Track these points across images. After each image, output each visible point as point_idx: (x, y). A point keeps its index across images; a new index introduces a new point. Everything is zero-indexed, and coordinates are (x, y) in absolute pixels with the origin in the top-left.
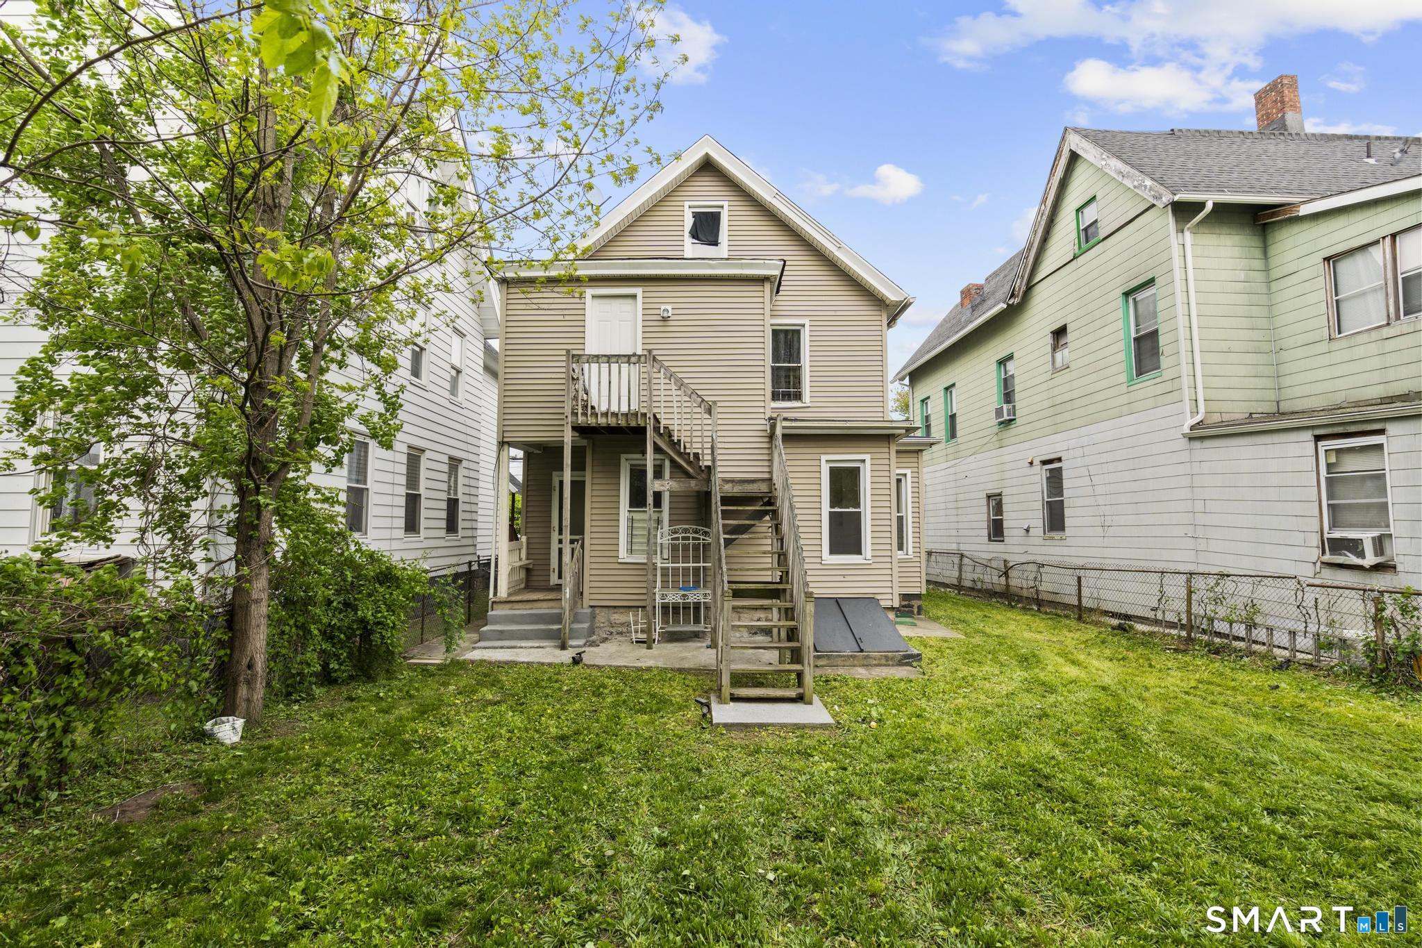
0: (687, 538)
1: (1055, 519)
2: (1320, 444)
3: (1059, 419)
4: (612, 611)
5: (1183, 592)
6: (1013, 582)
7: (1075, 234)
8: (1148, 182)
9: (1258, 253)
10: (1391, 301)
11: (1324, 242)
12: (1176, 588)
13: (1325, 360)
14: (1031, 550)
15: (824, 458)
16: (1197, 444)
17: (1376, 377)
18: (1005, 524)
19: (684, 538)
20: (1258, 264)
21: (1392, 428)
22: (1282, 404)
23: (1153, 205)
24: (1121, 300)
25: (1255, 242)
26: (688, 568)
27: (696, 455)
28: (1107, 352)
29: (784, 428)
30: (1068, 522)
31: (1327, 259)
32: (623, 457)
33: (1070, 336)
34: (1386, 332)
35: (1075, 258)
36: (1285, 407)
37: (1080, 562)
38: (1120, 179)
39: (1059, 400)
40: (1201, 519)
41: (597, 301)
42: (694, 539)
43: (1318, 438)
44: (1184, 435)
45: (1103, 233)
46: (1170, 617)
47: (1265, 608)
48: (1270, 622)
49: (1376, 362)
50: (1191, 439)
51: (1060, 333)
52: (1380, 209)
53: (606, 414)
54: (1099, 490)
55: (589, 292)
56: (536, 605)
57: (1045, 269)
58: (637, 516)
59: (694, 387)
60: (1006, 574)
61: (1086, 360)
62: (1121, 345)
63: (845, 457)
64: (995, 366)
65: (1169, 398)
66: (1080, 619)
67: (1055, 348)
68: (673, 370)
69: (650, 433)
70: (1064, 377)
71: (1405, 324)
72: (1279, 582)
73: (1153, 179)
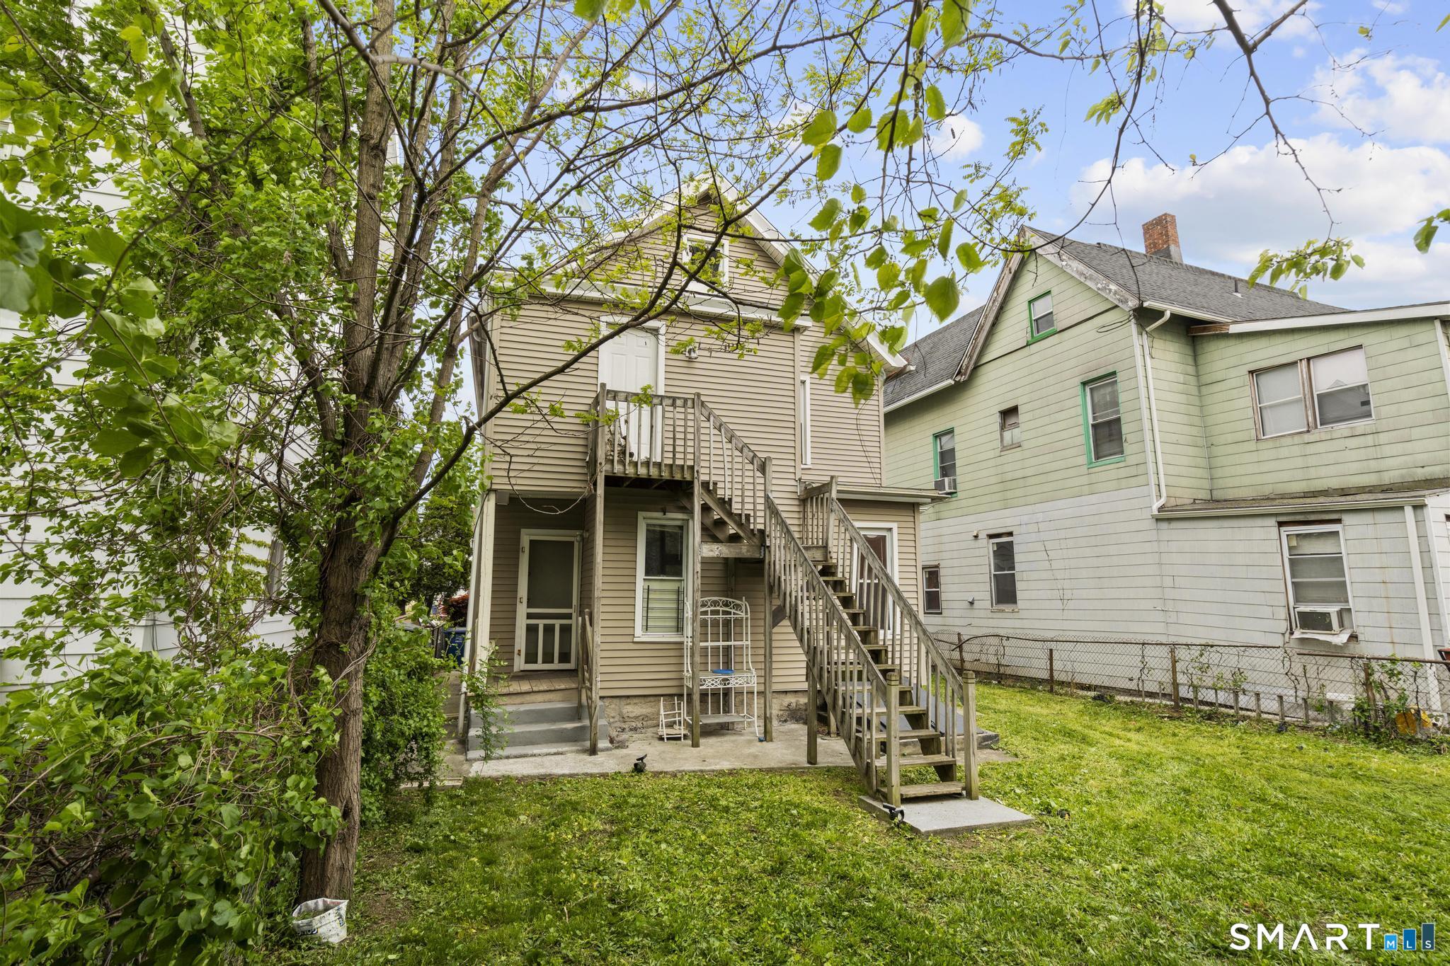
0: (717, 612)
1: (1005, 592)
2: (1283, 529)
3: (1009, 494)
4: (624, 701)
5: (1167, 664)
6: (967, 657)
7: (1027, 323)
8: (1113, 287)
9: (1190, 360)
10: (1310, 413)
11: (1250, 357)
12: (1158, 659)
13: (1254, 457)
14: (975, 622)
16: (1164, 525)
17: (1299, 474)
18: (943, 597)
19: (713, 612)
20: (1191, 369)
21: (1347, 519)
22: (1215, 493)
23: (1116, 306)
24: (1080, 388)
25: (1188, 350)
26: (718, 648)
27: (748, 516)
28: (1064, 435)
29: (839, 492)
30: (1019, 595)
31: (1251, 372)
32: (641, 515)
33: (1023, 417)
34: (1307, 437)
35: (1028, 345)
36: (1218, 495)
37: (1049, 635)
38: (1082, 280)
39: (1009, 476)
40: (1170, 594)
42: (725, 613)
43: (1281, 524)
44: (1152, 516)
45: (1059, 326)
46: (1154, 688)
47: (1251, 676)
48: (1258, 689)
49: (1299, 462)
50: (1157, 520)
51: (1009, 413)
52: (1296, 336)
53: (647, 463)
54: (1055, 565)
56: (528, 698)
57: (994, 351)
58: (654, 586)
59: (746, 441)
60: (960, 647)
61: (1041, 441)
62: (1081, 430)
63: (877, 524)
64: (931, 439)
65: (1133, 481)
66: (1051, 691)
67: (1003, 428)
68: (724, 420)
69: (697, 489)
70: (1016, 454)
71: (1322, 432)
72: (1263, 652)
73: (1119, 285)
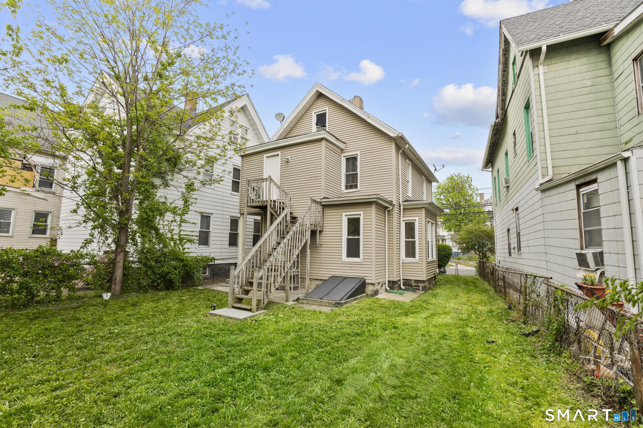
2: (581, 190)
7: (513, 78)
11: (632, 49)
15: (344, 214)
21: (601, 177)
24: (524, 112)
28: (523, 144)
30: (521, 245)
33: (516, 136)
35: (513, 91)
41: (268, 159)
43: (578, 187)
44: (537, 190)
50: (541, 192)
53: (256, 202)
54: (526, 225)
55: (265, 155)
61: (520, 149)
62: (525, 139)
63: (353, 213)
64: (505, 157)
69: (269, 208)
70: (516, 159)
